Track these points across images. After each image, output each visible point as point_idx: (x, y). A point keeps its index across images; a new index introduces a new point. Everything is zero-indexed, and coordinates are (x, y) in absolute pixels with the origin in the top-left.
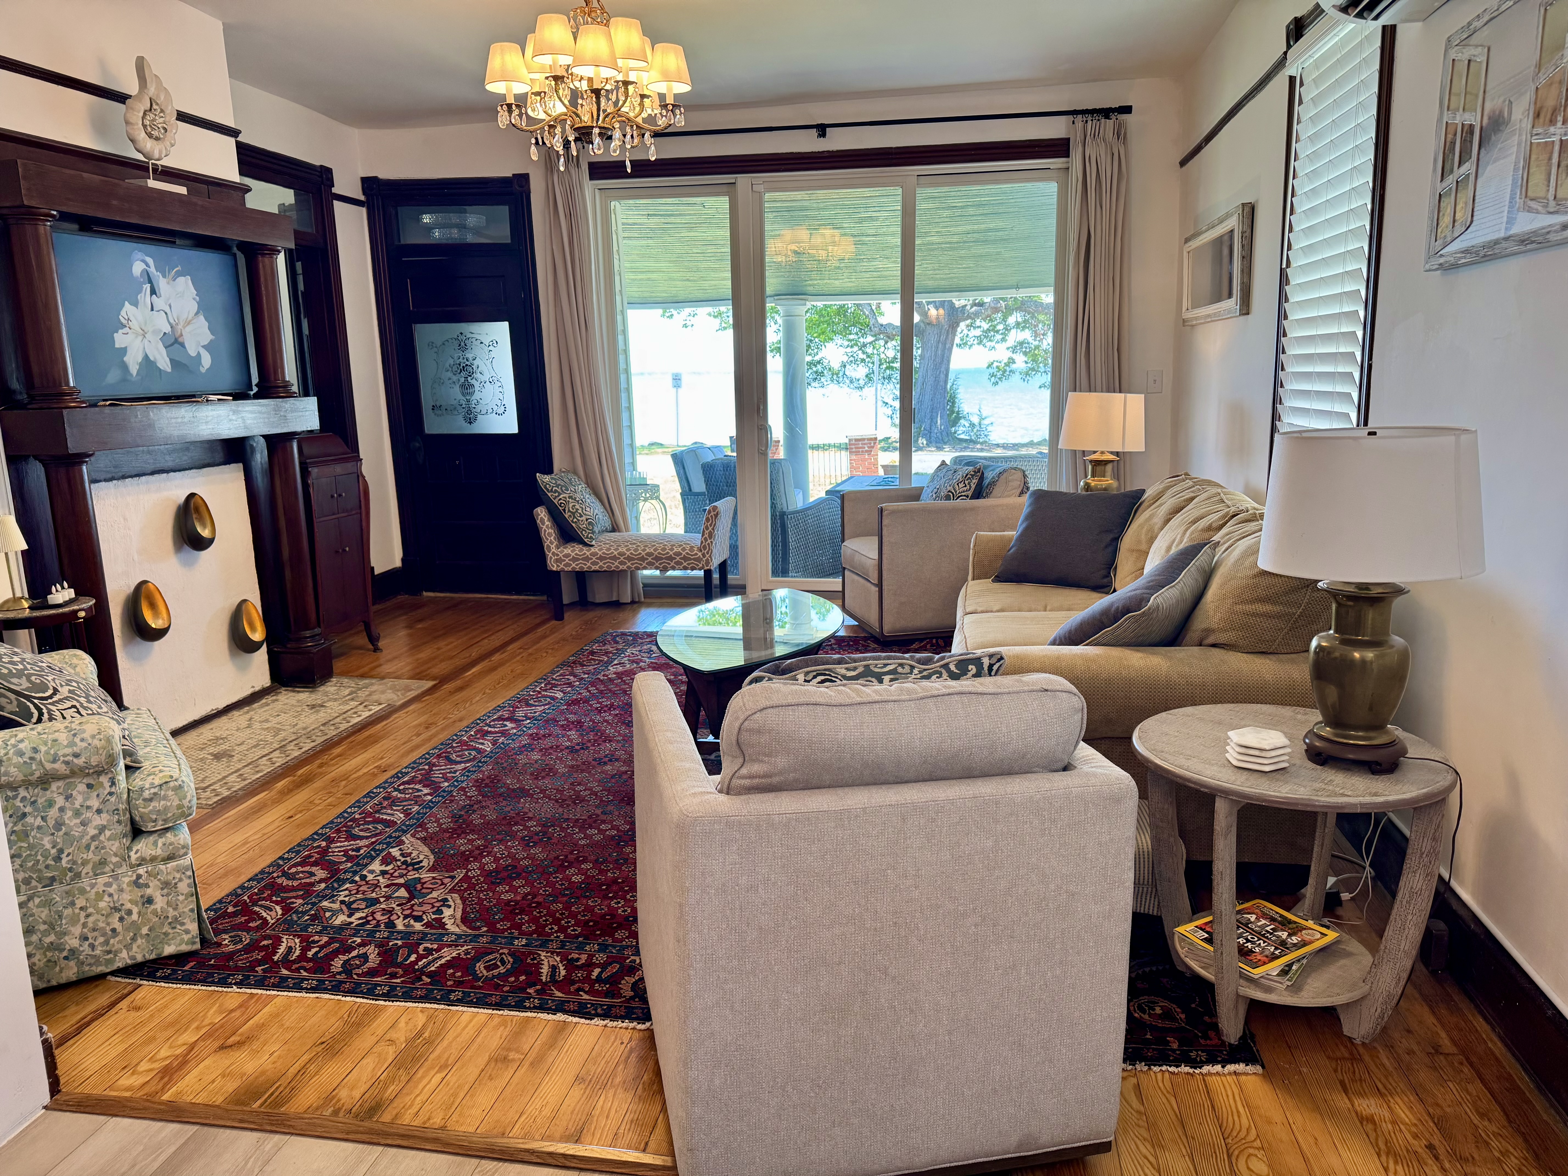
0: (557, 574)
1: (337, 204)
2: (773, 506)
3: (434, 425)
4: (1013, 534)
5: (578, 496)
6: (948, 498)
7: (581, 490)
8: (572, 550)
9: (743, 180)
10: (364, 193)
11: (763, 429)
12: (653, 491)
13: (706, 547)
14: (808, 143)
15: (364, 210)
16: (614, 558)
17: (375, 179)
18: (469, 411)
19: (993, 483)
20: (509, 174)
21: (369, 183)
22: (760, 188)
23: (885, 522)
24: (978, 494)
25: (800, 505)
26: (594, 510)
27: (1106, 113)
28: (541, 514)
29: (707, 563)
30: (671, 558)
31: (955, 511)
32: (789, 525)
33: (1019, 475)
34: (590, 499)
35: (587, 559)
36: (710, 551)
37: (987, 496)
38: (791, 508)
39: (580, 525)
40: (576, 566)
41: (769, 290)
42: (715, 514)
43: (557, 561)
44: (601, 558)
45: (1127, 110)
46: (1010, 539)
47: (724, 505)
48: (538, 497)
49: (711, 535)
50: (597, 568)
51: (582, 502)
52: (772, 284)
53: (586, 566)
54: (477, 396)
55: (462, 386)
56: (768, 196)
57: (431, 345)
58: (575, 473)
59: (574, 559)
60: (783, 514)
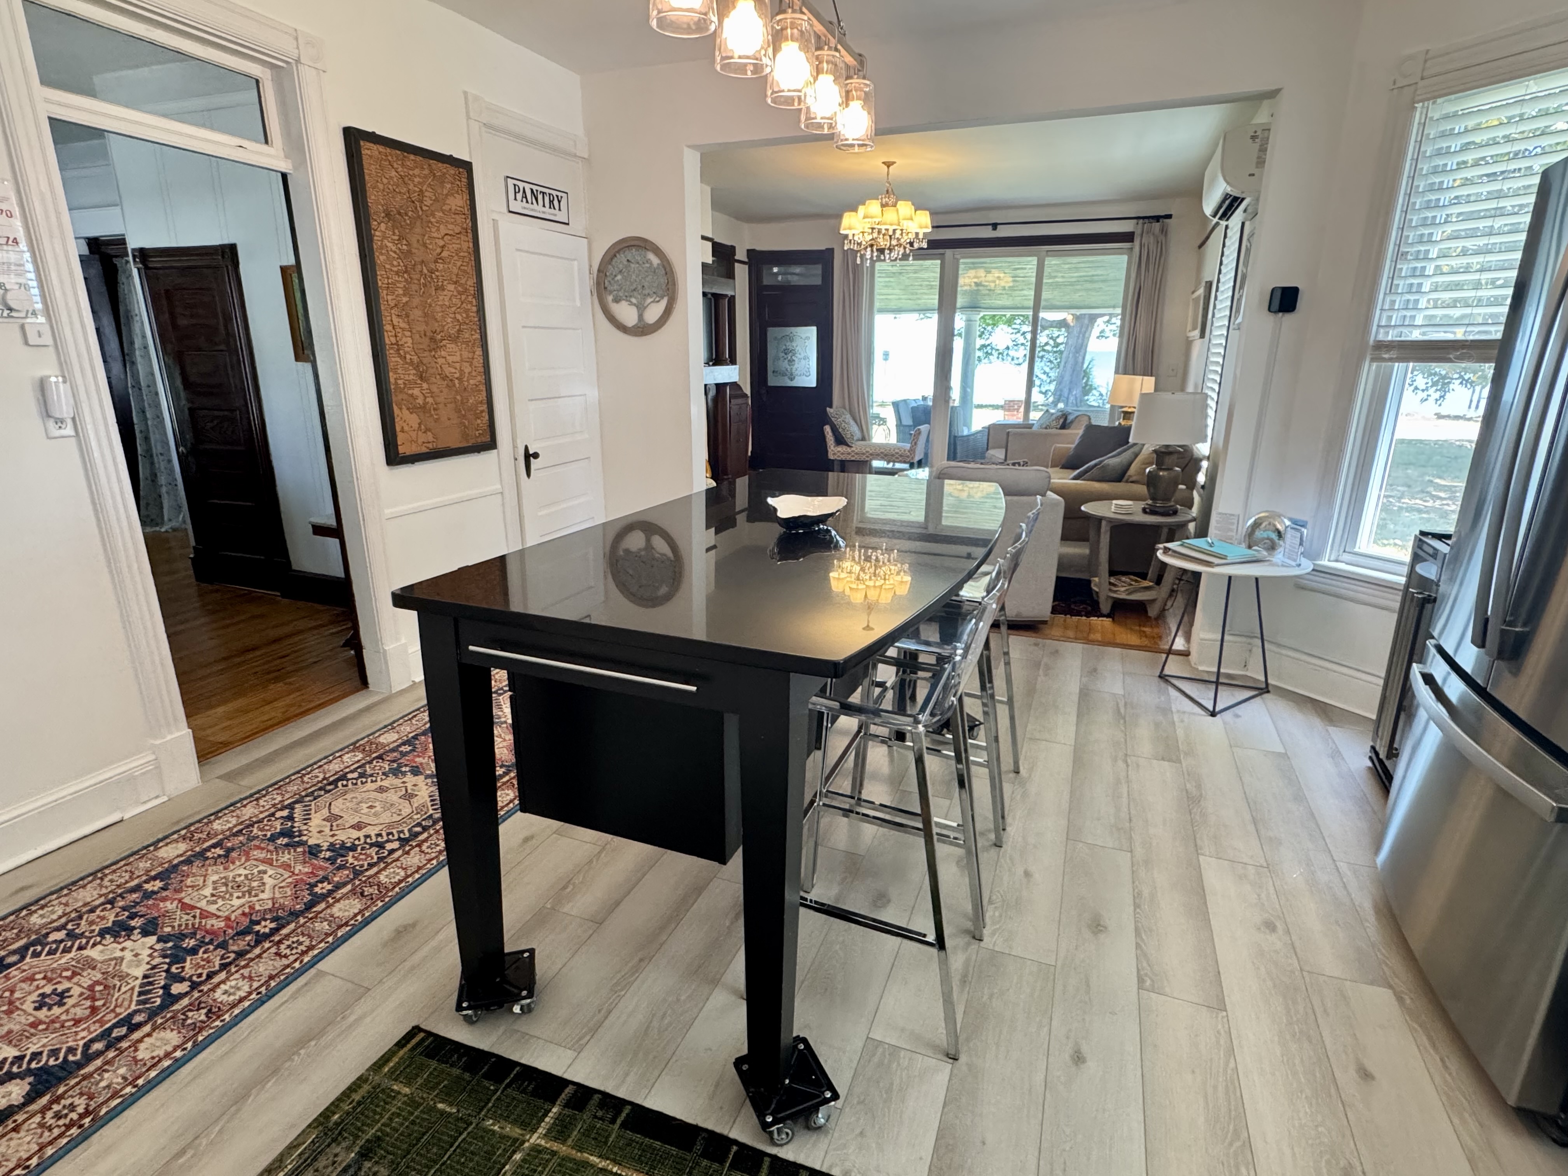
0: (833, 460)
1: (736, 265)
2: (950, 431)
3: (773, 381)
4: (1073, 446)
5: (847, 421)
6: (1046, 428)
7: (848, 417)
8: (842, 449)
9: (949, 252)
10: (748, 257)
11: (948, 388)
12: (883, 421)
13: (912, 451)
14: (987, 233)
15: (747, 267)
16: (863, 454)
17: (753, 250)
18: (792, 374)
19: (1072, 422)
20: (823, 248)
21: (750, 252)
22: (958, 257)
23: (1010, 438)
24: (1064, 426)
25: (966, 433)
26: (854, 428)
27: (1157, 218)
28: (827, 429)
29: (913, 458)
30: (893, 455)
31: (1047, 435)
32: (958, 443)
33: (1086, 418)
34: (852, 422)
35: (849, 454)
36: (914, 452)
37: (1068, 428)
38: (960, 434)
39: (847, 437)
40: (843, 457)
41: (959, 305)
42: (919, 433)
43: (834, 454)
44: (857, 454)
45: (1169, 216)
46: (1070, 448)
47: (924, 428)
48: (826, 420)
49: (916, 444)
50: (853, 459)
51: (848, 424)
52: (960, 301)
53: (849, 458)
54: (796, 366)
55: (789, 361)
56: (961, 261)
57: (776, 338)
58: (845, 408)
59: (842, 454)
60: (955, 437)
